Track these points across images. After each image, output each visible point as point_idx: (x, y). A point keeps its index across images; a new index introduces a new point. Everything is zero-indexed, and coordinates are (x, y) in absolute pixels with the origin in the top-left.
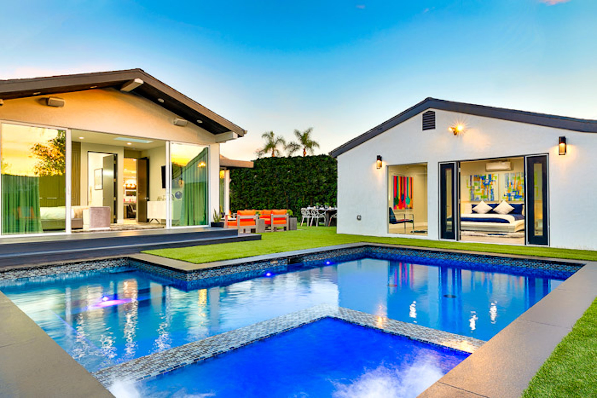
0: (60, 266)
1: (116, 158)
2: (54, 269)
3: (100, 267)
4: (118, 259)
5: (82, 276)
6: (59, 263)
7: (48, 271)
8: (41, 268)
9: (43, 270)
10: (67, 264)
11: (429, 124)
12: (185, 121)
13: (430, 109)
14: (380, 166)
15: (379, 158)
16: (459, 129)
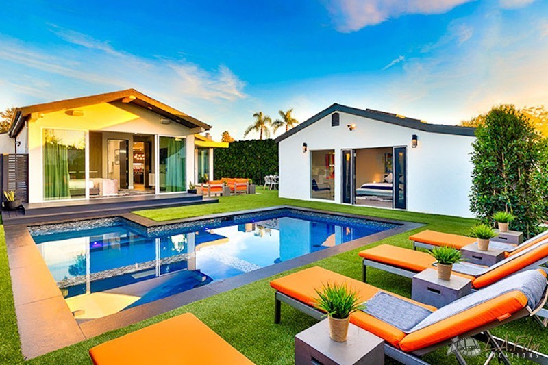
0: (75, 222)
1: (127, 142)
2: (71, 223)
3: (101, 223)
4: (114, 217)
5: (90, 228)
6: (74, 220)
7: (68, 225)
8: (63, 223)
9: (65, 225)
10: (80, 221)
11: (335, 122)
12: (168, 121)
13: (336, 112)
14: (306, 150)
15: (305, 145)
16: (353, 126)
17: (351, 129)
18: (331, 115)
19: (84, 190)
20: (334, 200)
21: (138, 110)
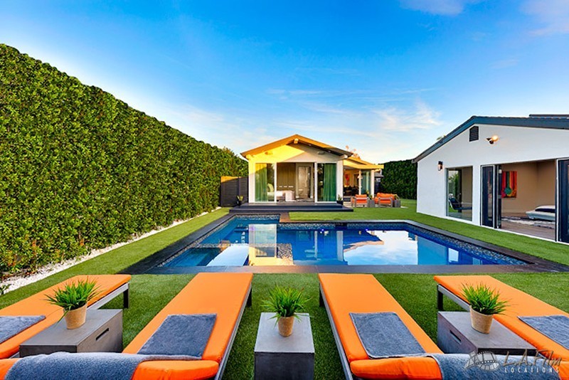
11: (474, 136)
12: (323, 152)
13: (475, 125)
14: (441, 168)
15: (441, 163)
16: (495, 138)
17: (492, 142)
18: (468, 129)
19: (274, 197)
20: (471, 220)
21: (303, 147)
